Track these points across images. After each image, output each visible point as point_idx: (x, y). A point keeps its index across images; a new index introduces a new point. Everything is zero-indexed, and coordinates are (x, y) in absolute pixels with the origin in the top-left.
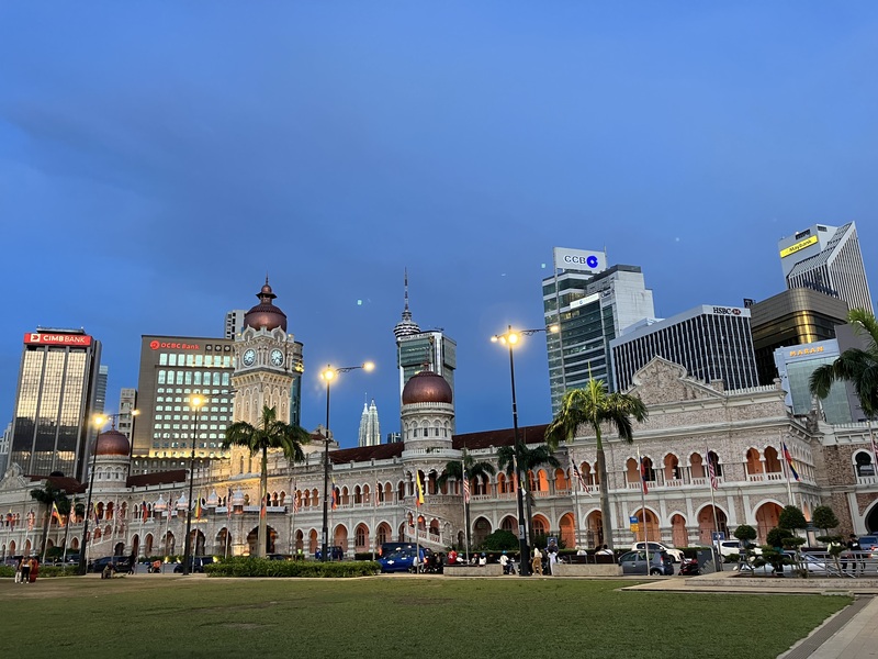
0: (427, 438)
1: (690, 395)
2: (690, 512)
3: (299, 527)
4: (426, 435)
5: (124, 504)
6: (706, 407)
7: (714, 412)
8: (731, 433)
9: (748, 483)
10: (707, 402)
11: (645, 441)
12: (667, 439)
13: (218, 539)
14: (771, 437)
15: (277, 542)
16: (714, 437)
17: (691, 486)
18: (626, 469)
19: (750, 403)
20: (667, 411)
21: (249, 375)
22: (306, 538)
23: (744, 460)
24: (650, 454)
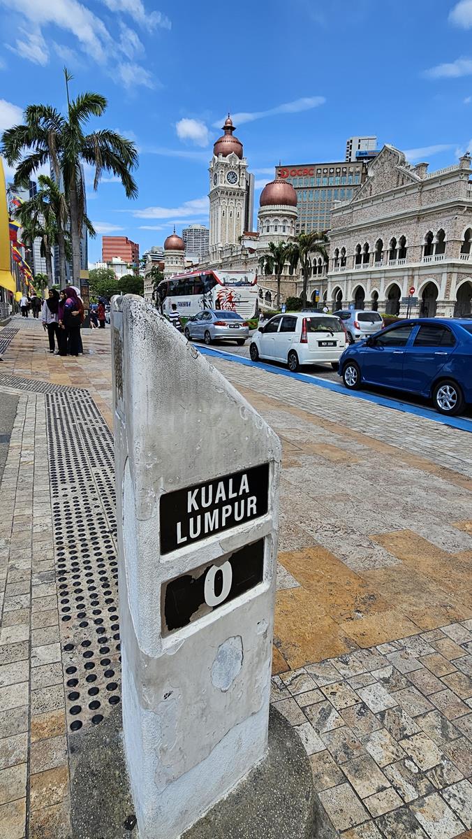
1: (400, 182)
2: (382, 289)
4: (268, 231)
6: (409, 193)
7: (411, 198)
8: (419, 217)
9: (422, 264)
10: (408, 188)
11: (368, 228)
12: (379, 225)
14: (445, 219)
16: (407, 222)
17: (387, 267)
18: (355, 253)
19: (439, 185)
20: (385, 200)
23: (424, 242)
24: (369, 239)
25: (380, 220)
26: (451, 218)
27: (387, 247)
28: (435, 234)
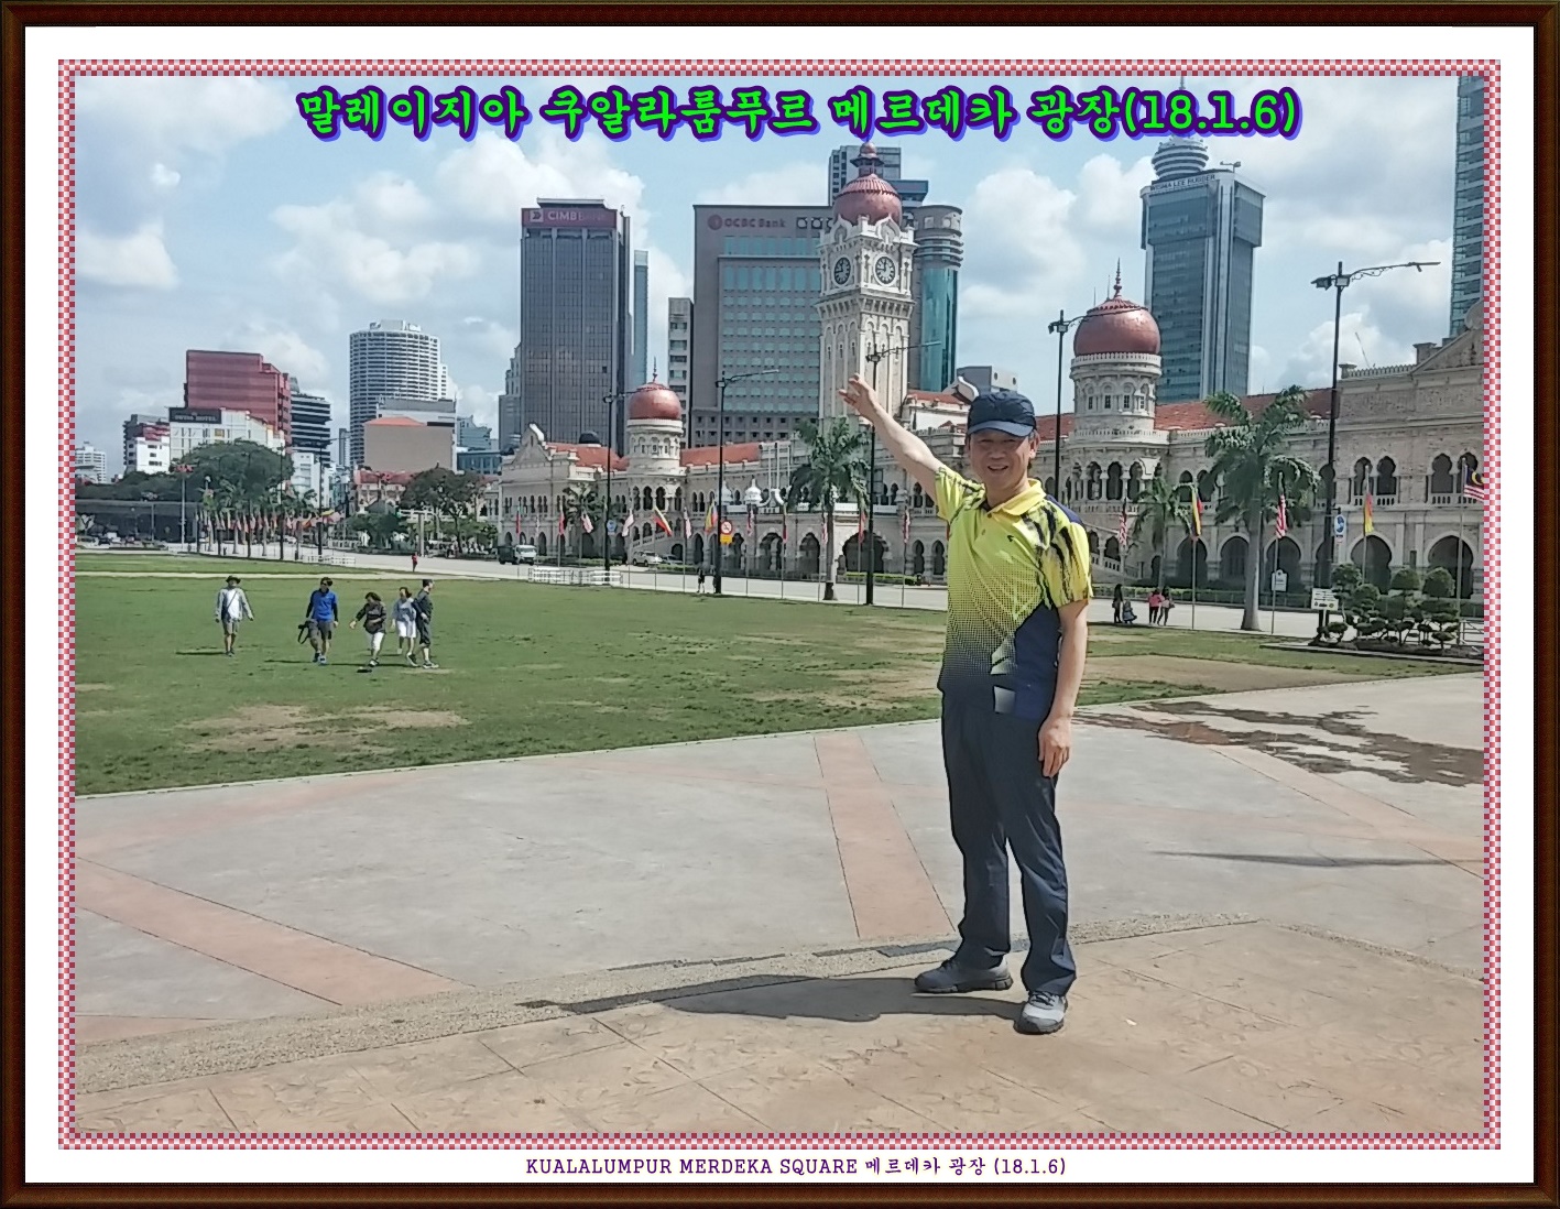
3: (917, 535)
4: (1108, 406)
5: (678, 492)
13: (802, 548)
15: (888, 556)
18: (1430, 471)
21: (843, 300)
22: (928, 554)
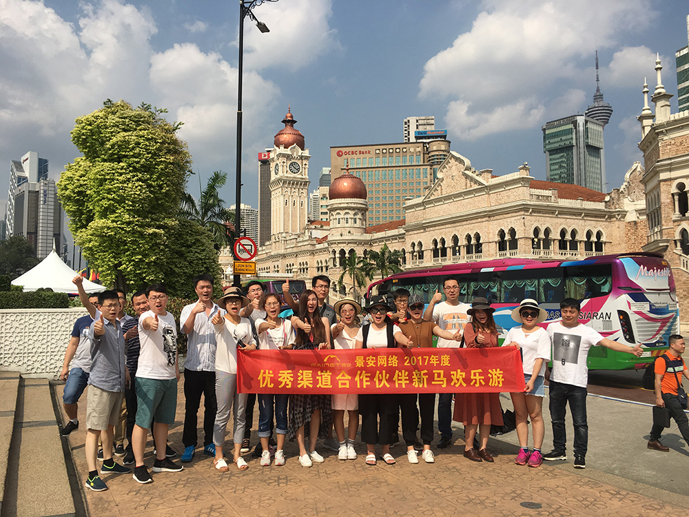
0: (339, 225)
1: (469, 185)
4: (339, 223)
6: (477, 194)
7: (479, 199)
8: (490, 215)
10: (476, 191)
11: (442, 224)
12: (453, 222)
14: (513, 219)
16: (479, 220)
18: (432, 247)
19: (503, 189)
20: (456, 199)
21: (276, 182)
23: (497, 239)
24: (445, 235)
25: (453, 218)
26: (519, 217)
27: (462, 242)
28: (506, 231)
